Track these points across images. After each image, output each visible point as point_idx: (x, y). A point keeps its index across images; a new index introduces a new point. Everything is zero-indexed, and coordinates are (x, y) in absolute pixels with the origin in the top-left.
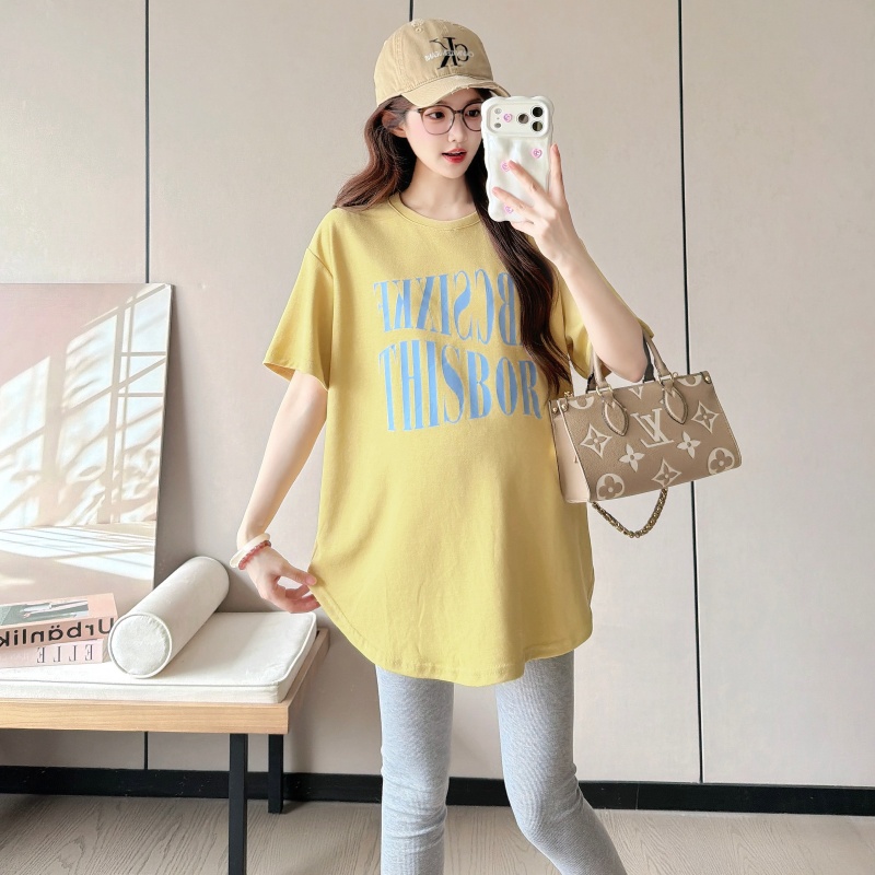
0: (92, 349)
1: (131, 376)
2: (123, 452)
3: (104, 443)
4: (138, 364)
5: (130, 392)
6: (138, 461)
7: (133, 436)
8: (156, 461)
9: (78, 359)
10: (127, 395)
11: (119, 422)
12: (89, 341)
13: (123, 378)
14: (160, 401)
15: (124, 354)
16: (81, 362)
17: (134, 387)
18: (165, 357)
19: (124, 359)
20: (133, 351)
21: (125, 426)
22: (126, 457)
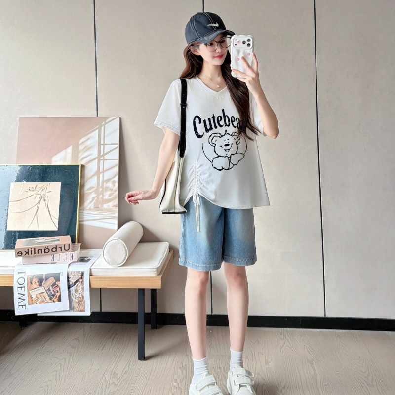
0: (89, 143)
1: (105, 152)
2: (103, 181)
3: (96, 178)
4: (108, 148)
5: (105, 158)
6: (110, 185)
7: (107, 175)
8: (117, 185)
9: (83, 147)
10: (104, 160)
11: (101, 170)
12: (88, 139)
13: (102, 153)
14: (117, 162)
15: (102, 144)
16: (84, 148)
17: (106, 157)
18: (118, 145)
19: (102, 146)
20: (105, 143)
21: (104, 171)
22: (105, 183)
